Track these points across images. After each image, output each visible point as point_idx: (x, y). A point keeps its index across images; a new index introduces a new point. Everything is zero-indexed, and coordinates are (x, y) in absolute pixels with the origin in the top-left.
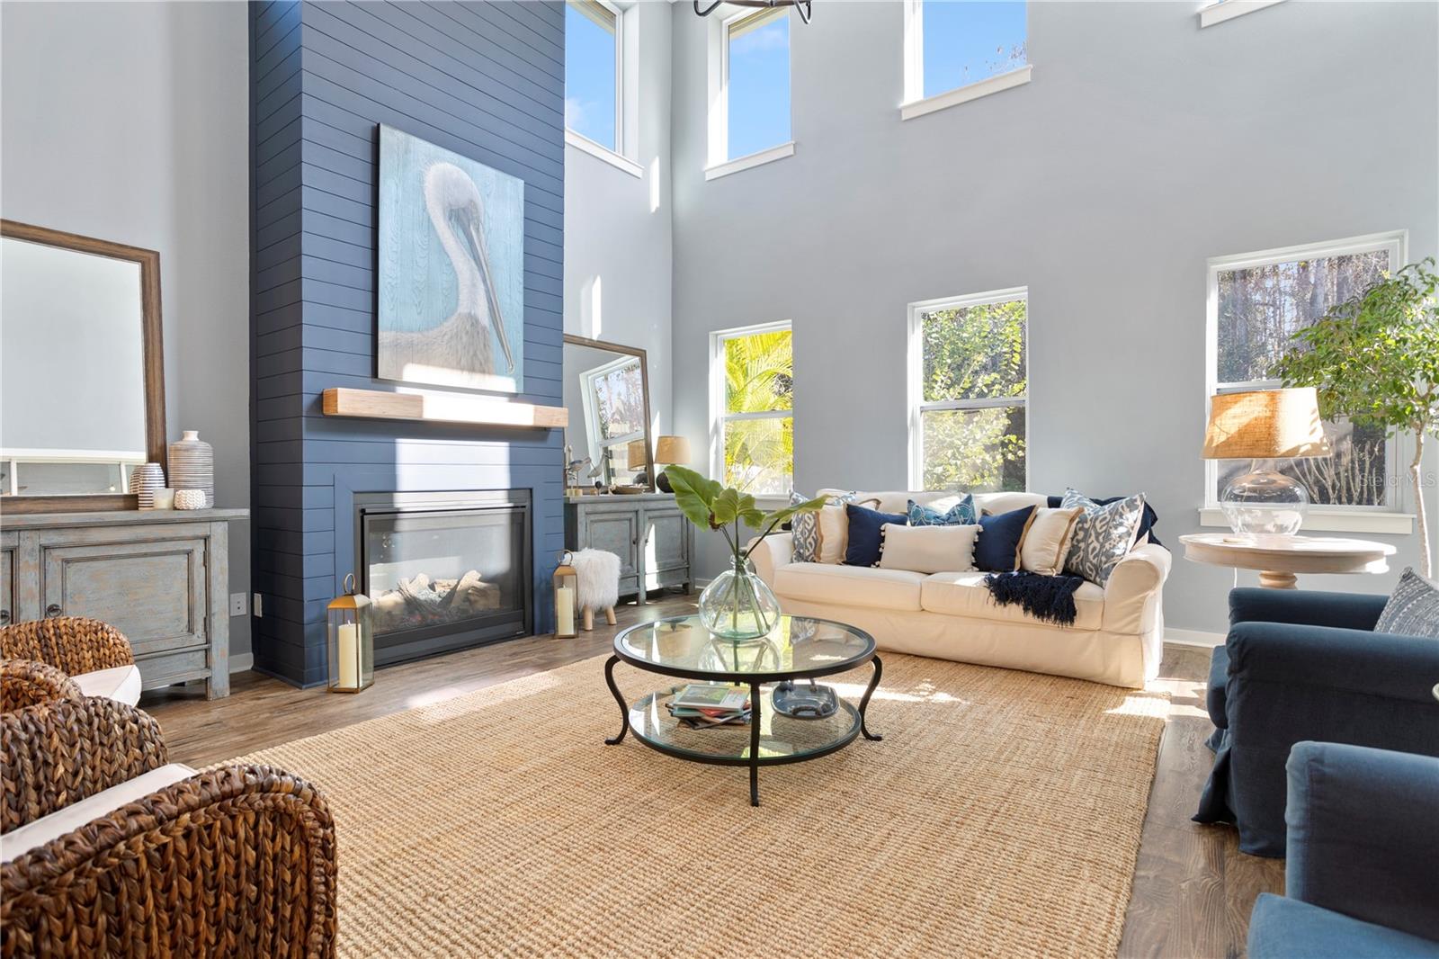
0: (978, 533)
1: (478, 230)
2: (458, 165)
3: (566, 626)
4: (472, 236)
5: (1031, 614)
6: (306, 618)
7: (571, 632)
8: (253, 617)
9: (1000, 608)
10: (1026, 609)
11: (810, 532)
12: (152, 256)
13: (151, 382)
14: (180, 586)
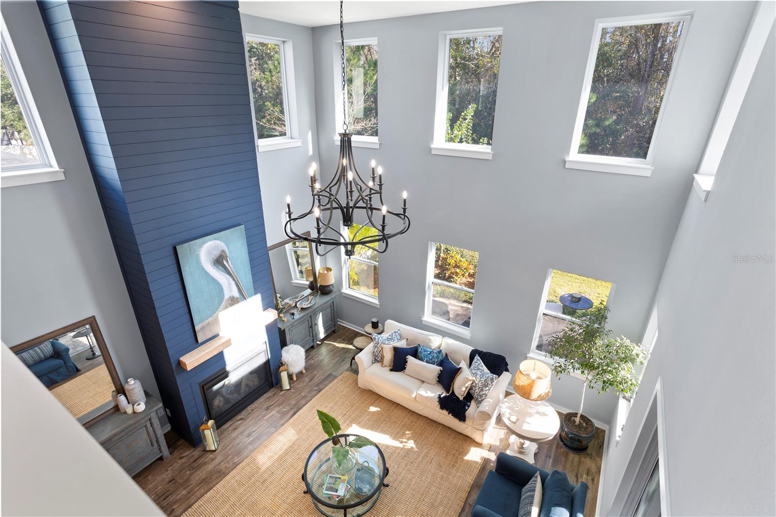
0: (440, 370)
1: (227, 261)
2: (214, 240)
3: (286, 385)
4: (225, 265)
5: (450, 415)
6: (191, 429)
7: (288, 388)
8: (168, 416)
9: (441, 410)
10: (449, 413)
11: (380, 352)
12: (92, 319)
13: (108, 365)
14: (145, 436)
